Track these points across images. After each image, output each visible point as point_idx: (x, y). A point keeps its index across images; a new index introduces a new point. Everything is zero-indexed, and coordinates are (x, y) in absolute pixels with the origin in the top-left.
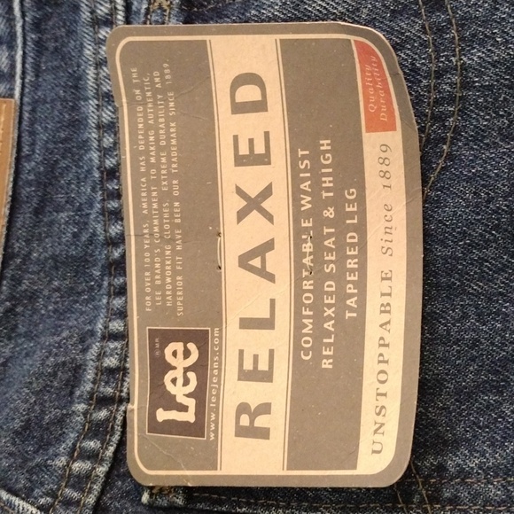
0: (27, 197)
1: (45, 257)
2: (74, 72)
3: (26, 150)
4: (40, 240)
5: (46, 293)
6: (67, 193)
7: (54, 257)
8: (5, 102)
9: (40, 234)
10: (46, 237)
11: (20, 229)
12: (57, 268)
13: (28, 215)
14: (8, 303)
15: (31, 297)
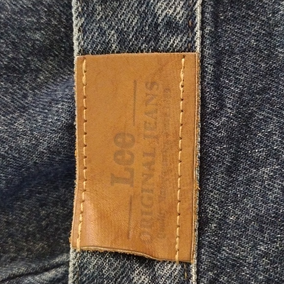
0: (218, 156)
1: (246, 219)
2: (269, 19)
3: (211, 106)
4: (236, 201)
5: (250, 260)
6: (267, 146)
7: (258, 218)
8: (184, 57)
9: (235, 194)
10: (244, 198)
11: (212, 191)
12: (261, 231)
13: (220, 175)
14: (210, 274)
15: (233, 266)
